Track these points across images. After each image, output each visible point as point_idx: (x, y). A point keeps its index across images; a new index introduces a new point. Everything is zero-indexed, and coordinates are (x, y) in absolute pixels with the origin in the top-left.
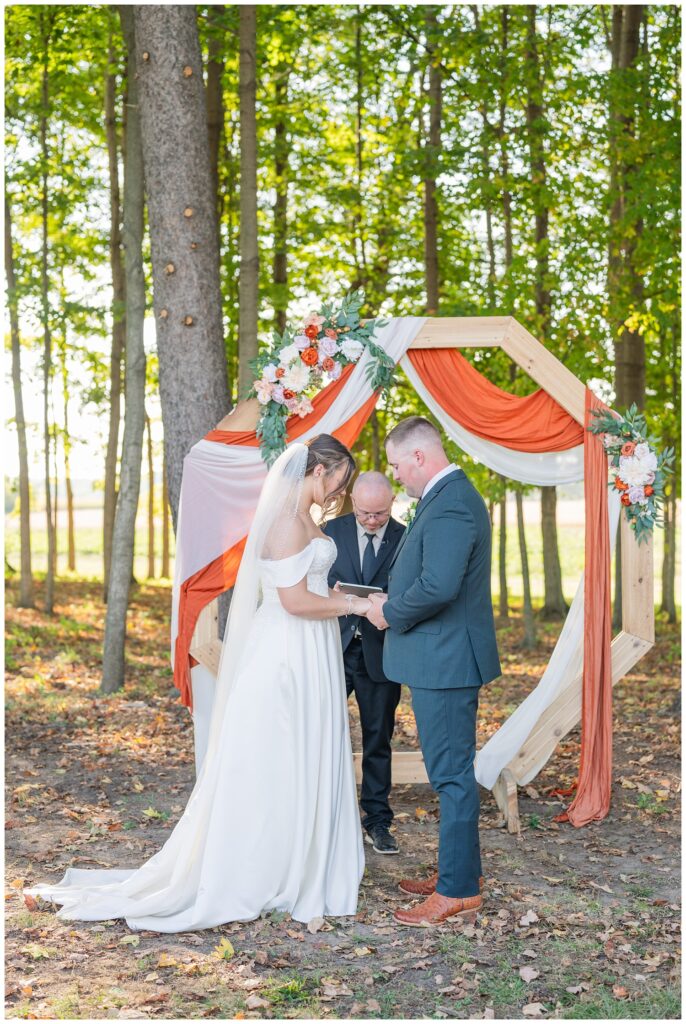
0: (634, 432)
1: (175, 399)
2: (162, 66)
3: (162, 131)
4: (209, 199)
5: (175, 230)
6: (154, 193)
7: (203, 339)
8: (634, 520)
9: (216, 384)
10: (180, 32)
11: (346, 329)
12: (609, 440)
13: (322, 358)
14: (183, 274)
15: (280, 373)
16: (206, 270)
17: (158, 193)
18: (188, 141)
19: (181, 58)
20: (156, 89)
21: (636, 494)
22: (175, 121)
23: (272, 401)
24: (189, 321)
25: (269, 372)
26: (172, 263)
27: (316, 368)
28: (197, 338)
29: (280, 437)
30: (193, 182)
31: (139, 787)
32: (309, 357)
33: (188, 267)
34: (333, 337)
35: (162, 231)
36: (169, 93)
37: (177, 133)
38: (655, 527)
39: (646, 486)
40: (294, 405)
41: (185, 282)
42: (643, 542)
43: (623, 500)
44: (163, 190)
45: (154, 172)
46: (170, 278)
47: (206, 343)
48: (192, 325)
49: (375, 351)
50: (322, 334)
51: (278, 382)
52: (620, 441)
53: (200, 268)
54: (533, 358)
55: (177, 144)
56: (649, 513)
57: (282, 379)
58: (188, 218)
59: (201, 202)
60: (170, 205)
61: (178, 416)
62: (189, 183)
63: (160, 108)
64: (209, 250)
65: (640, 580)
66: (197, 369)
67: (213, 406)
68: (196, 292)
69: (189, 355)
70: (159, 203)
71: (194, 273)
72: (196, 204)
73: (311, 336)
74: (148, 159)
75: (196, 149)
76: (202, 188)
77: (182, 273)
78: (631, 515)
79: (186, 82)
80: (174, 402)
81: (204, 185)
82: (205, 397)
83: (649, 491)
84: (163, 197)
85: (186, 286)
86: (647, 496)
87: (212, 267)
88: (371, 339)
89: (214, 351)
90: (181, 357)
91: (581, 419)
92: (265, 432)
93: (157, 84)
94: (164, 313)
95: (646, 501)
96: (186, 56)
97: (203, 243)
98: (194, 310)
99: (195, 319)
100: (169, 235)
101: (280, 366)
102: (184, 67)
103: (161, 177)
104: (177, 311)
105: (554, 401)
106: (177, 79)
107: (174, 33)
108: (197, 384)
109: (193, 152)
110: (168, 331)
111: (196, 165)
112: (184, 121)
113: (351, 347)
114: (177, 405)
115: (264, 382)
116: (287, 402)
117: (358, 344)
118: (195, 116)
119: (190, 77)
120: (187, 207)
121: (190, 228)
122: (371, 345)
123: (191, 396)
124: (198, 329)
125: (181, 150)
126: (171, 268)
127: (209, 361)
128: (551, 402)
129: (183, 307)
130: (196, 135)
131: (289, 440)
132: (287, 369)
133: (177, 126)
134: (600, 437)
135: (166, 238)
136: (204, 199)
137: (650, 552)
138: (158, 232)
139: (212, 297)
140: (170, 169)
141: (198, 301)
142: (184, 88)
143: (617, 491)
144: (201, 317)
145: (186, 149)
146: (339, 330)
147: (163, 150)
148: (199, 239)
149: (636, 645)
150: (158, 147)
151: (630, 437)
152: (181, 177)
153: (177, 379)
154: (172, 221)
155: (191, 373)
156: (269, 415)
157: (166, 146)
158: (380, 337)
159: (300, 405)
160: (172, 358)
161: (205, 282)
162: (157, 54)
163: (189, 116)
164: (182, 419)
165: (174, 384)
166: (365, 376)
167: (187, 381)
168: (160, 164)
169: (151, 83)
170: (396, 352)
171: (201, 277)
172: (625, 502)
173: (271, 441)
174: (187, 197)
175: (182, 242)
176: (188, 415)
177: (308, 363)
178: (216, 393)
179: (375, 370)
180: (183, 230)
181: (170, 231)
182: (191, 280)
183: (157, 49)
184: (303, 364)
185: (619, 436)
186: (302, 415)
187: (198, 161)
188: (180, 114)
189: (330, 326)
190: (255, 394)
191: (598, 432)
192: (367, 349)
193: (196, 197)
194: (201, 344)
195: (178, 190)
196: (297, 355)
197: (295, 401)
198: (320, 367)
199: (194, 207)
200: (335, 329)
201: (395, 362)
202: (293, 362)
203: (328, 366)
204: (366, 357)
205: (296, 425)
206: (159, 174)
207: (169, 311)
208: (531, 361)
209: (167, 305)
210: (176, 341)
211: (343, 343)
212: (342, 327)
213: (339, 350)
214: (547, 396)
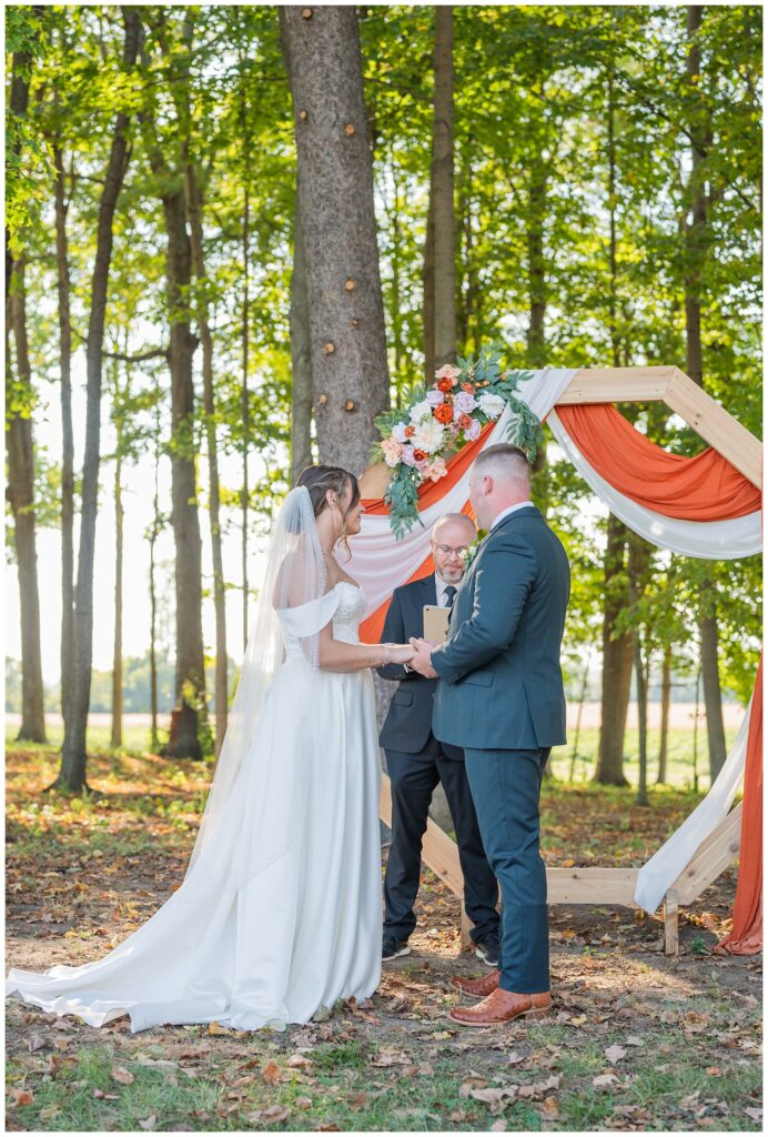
2: (321, 125)
3: (321, 196)
4: (373, 271)
5: (334, 305)
6: (312, 265)
7: (366, 426)
10: (341, 88)
11: (485, 383)
13: (457, 415)
14: (344, 354)
15: (410, 432)
16: (370, 349)
17: (316, 265)
18: (350, 207)
19: (342, 116)
20: (315, 150)
22: (335, 185)
23: (402, 465)
24: (350, 406)
25: (399, 430)
26: (331, 342)
27: (450, 426)
28: (359, 426)
29: (410, 503)
30: (355, 251)
32: (443, 414)
33: (349, 345)
34: (470, 391)
35: (320, 307)
36: (328, 154)
37: (338, 198)
40: (425, 469)
41: (346, 363)
44: (322, 261)
45: (313, 242)
46: (329, 358)
47: (368, 431)
48: (353, 411)
49: (517, 407)
50: (456, 389)
51: (408, 443)
53: (363, 347)
54: (701, 412)
55: (338, 210)
57: (412, 439)
58: (350, 291)
59: (364, 274)
60: (329, 277)
62: (351, 252)
63: (318, 171)
64: (374, 328)
68: (358, 374)
69: (350, 444)
70: (318, 275)
71: (356, 352)
72: (359, 276)
73: (445, 391)
74: (307, 228)
75: (359, 216)
76: (366, 258)
79: (347, 142)
84: (322, 269)
85: (348, 367)
87: (377, 345)
88: (514, 393)
90: (340, 447)
92: (394, 498)
93: (315, 145)
94: (322, 398)
96: (348, 113)
97: (366, 319)
98: (356, 394)
99: (357, 404)
100: (329, 311)
101: (410, 423)
102: (345, 125)
103: (321, 246)
104: (337, 395)
105: (726, 462)
106: (337, 139)
107: (335, 89)
109: (355, 219)
110: (327, 418)
111: (358, 233)
112: (345, 185)
113: (490, 402)
115: (392, 443)
116: (418, 464)
117: (498, 399)
118: (358, 179)
119: (352, 136)
120: (349, 279)
121: (352, 303)
122: (512, 399)
124: (360, 415)
125: (342, 216)
126: (330, 347)
128: (722, 463)
129: (344, 391)
130: (359, 199)
131: (422, 508)
132: (417, 428)
133: (338, 190)
135: (326, 314)
136: (368, 270)
138: (317, 309)
139: (376, 380)
140: (330, 237)
141: (361, 383)
142: (346, 148)
144: (364, 402)
145: (348, 215)
146: (478, 384)
147: (322, 217)
148: (361, 315)
150: (317, 214)
152: (341, 246)
154: (331, 296)
156: (399, 479)
157: (326, 213)
158: (524, 392)
159: (431, 468)
160: (331, 448)
161: (369, 362)
162: (316, 112)
163: (351, 179)
166: (507, 435)
168: (318, 233)
169: (309, 144)
170: (541, 408)
171: (364, 357)
173: (400, 509)
174: (348, 268)
175: (343, 318)
177: (442, 421)
179: (517, 429)
180: (344, 305)
181: (330, 307)
182: (352, 360)
183: (315, 106)
184: (435, 421)
186: (435, 479)
187: (361, 228)
188: (340, 176)
190: (383, 457)
192: (509, 405)
193: (358, 268)
194: (364, 433)
195: (339, 261)
196: (429, 411)
197: (427, 464)
198: (456, 426)
199: (357, 280)
200: (472, 383)
201: (541, 420)
202: (424, 419)
203: (464, 424)
204: (508, 414)
205: (429, 491)
206: (318, 244)
207: (328, 396)
208: (698, 416)
209: (327, 389)
210: (337, 429)
211: (481, 398)
212: (481, 381)
213: (477, 405)
214: (718, 456)
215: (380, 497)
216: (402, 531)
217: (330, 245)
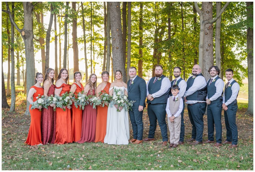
2: (113, 6)
3: (113, 16)
7: (120, 51)
9: (122, 58)
17: (112, 26)
18: (118, 18)
19: (116, 4)
22: (115, 15)
24: (117, 48)
26: (115, 38)
28: (119, 51)
30: (118, 25)
33: (117, 39)
36: (114, 10)
37: (116, 17)
41: (117, 41)
44: (113, 26)
45: (112, 23)
46: (114, 41)
48: (118, 49)
58: (117, 31)
60: (114, 28)
63: (113, 13)
64: (121, 36)
66: (119, 56)
68: (118, 43)
69: (117, 53)
74: (111, 21)
76: (120, 26)
89: (121, 53)
93: (112, 9)
94: (113, 47)
99: (118, 48)
102: (117, 6)
104: (115, 46)
108: (119, 58)
110: (114, 49)
111: (119, 22)
112: (117, 15)
119: (118, 7)
120: (117, 29)
123: (118, 60)
124: (119, 49)
125: (116, 19)
127: (121, 55)
130: (119, 17)
135: (114, 34)
138: (112, 33)
139: (121, 44)
140: (114, 23)
141: (119, 45)
142: (117, 9)
144: (119, 47)
145: (117, 19)
147: (113, 20)
148: (119, 34)
152: (116, 24)
153: (115, 58)
154: (115, 31)
160: (115, 54)
164: (116, 64)
167: (117, 58)
169: (111, 8)
171: (119, 40)
174: (117, 27)
175: (116, 35)
176: (117, 64)
180: (116, 33)
199: (119, 29)
207: (114, 46)
210: (115, 51)
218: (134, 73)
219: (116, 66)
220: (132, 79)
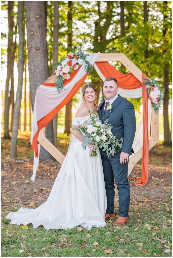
0: (154, 84)
1: (33, 71)
4: (43, 12)
5: (33, 22)
6: (27, 10)
7: (41, 53)
8: (154, 108)
9: (45, 67)
11: (79, 56)
12: (148, 86)
13: (73, 64)
15: (62, 68)
16: (42, 33)
17: (29, 11)
21: (155, 101)
23: (60, 75)
24: (38, 48)
25: (59, 67)
26: (32, 31)
27: (71, 67)
28: (40, 53)
29: (62, 84)
30: (39, 7)
31: (24, 177)
32: (69, 64)
33: (37, 33)
34: (76, 58)
35: (30, 22)
38: (160, 109)
39: (157, 99)
40: (65, 77)
41: (36, 37)
42: (157, 113)
43: (151, 102)
45: (28, 5)
46: (32, 36)
47: (42, 55)
48: (38, 50)
49: (87, 62)
50: (73, 58)
51: (61, 70)
52: (151, 87)
53: (41, 33)
54: (128, 64)
56: (158, 106)
57: (62, 70)
58: (37, 18)
59: (41, 14)
60: (32, 14)
61: (34, 76)
62: (38, 8)
64: (43, 27)
65: (156, 123)
66: (40, 62)
67: (44, 73)
68: (39, 40)
69: (37, 58)
70: (29, 13)
71: (39, 34)
72: (40, 14)
73: (70, 58)
76: (42, 9)
77: (36, 34)
78: (153, 106)
80: (33, 72)
81: (42, 8)
82: (42, 71)
83: (158, 100)
84: (30, 12)
86: (157, 101)
87: (44, 32)
88: (86, 59)
89: (45, 57)
90: (35, 59)
91: (141, 81)
92: (58, 83)
94: (30, 46)
95: (157, 103)
97: (42, 25)
98: (39, 45)
99: (39, 48)
101: (62, 66)
103: (30, 6)
104: (34, 45)
105: (134, 76)
108: (40, 67)
110: (31, 51)
111: (40, 2)
113: (80, 61)
114: (33, 73)
115: (58, 70)
116: (64, 76)
117: (82, 60)
120: (37, 15)
121: (38, 21)
122: (86, 61)
123: (38, 71)
124: (40, 51)
126: (32, 33)
127: (43, 60)
129: (36, 44)
131: (64, 85)
134: (146, 86)
136: (42, 12)
137: (158, 116)
138: (28, 22)
139: (44, 41)
140: (32, 4)
141: (40, 42)
143: (150, 100)
144: (41, 48)
146: (77, 57)
148: (40, 24)
149: (154, 140)
151: (153, 86)
152: (35, 6)
153: (34, 66)
154: (33, 19)
155: (38, 64)
156: (59, 79)
158: (88, 58)
160: (32, 59)
161: (42, 37)
164: (35, 77)
165: (33, 67)
166: (84, 69)
167: (37, 66)
168: (29, 2)
170: (92, 63)
171: (41, 35)
172: (152, 103)
173: (59, 86)
174: (37, 12)
175: (36, 25)
176: (37, 76)
177: (69, 65)
178: (45, 70)
179: (87, 67)
180: (36, 22)
181: (32, 22)
182: (38, 36)
184: (68, 66)
185: (150, 85)
186: (67, 79)
189: (75, 56)
190: (55, 73)
191: (145, 85)
192: (85, 62)
193: (40, 12)
194: (41, 55)
195: (35, 10)
196: (66, 63)
197: (66, 75)
198: (72, 67)
199: (39, 15)
200: (76, 56)
201: (92, 65)
202: (65, 65)
203: (74, 66)
204: (84, 64)
205: (66, 81)
206: (29, 5)
207: (32, 46)
208: (128, 65)
209: (31, 44)
210: (34, 54)
211: (78, 60)
212: (78, 56)
213: (77, 62)
214: (132, 75)
215: (54, 82)
216: (60, 91)
217: (32, 6)
218: (112, 90)
219: (34, 81)
220: (109, 101)
